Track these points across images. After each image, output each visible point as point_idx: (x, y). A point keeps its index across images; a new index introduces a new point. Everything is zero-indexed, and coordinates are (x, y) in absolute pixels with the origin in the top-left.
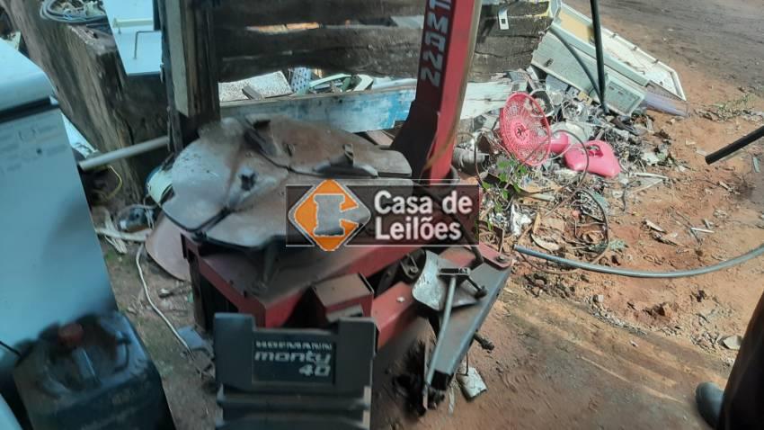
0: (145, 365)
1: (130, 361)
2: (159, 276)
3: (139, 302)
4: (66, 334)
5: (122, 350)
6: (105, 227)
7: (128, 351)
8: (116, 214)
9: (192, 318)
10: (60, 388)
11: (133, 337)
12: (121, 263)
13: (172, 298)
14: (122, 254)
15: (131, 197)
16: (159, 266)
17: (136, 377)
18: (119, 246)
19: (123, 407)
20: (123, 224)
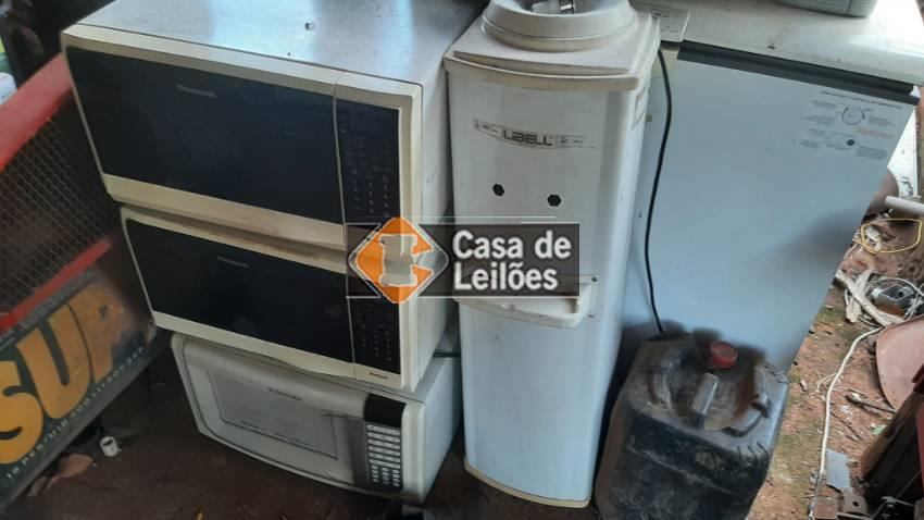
0: (759, 454)
1: (749, 435)
2: (866, 376)
3: (819, 383)
4: (717, 351)
5: (752, 416)
6: (854, 280)
7: (758, 421)
8: (879, 276)
9: (860, 451)
10: (665, 394)
11: (775, 415)
12: (837, 330)
13: (858, 410)
14: (848, 321)
15: (912, 269)
16: (875, 366)
17: (740, 456)
18: (852, 311)
19: (702, 470)
20: (877, 292)
